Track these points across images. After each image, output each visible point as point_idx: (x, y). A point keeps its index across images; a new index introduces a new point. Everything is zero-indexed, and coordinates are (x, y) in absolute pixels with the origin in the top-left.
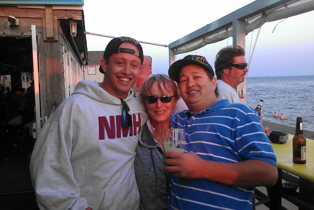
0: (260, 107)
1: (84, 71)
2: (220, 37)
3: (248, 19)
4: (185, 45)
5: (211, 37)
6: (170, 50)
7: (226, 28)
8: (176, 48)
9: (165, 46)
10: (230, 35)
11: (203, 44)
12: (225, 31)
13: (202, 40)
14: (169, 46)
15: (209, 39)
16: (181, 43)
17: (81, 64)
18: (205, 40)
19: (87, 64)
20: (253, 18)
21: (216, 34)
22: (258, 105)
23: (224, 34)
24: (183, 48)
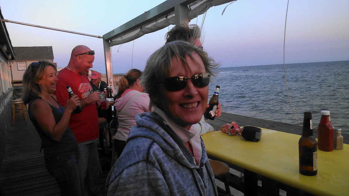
0: (217, 94)
1: (11, 66)
2: (159, 25)
3: (190, 5)
4: (121, 35)
5: (149, 26)
6: (104, 41)
7: (166, 16)
8: (111, 39)
9: (99, 37)
10: (171, 22)
11: (141, 34)
12: (165, 19)
13: (140, 29)
14: (103, 38)
15: (148, 28)
16: (116, 33)
17: (6, 59)
18: (143, 30)
19: (13, 58)
20: (197, 3)
21: (155, 23)
22: (215, 93)
23: (164, 22)
24: (119, 39)
